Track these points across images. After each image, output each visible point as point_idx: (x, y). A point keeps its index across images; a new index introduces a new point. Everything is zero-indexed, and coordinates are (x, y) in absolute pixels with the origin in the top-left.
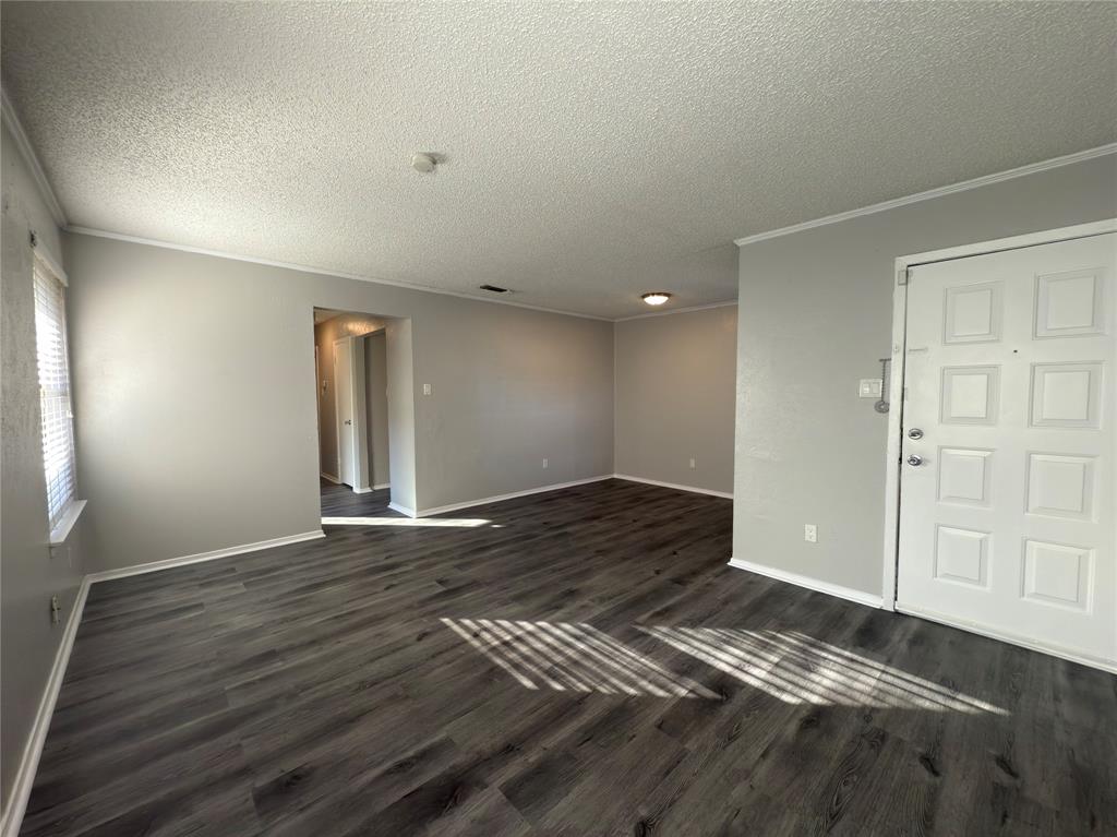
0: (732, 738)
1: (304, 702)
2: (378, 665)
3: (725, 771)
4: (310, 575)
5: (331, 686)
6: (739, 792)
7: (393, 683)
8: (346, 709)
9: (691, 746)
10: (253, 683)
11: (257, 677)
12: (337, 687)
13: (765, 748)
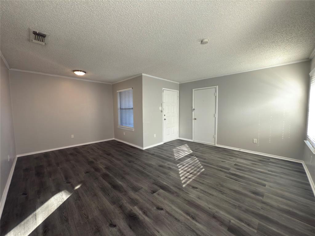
1: (238, 203)
2: (214, 193)
5: (229, 200)
7: (218, 188)
8: (233, 193)
10: (246, 223)
11: (243, 224)
12: (228, 198)
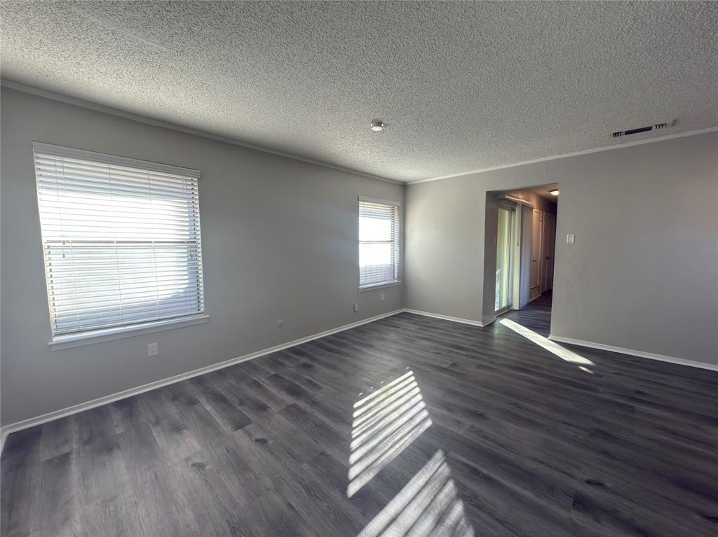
0: (308, 490)
3: (283, 479)
4: (440, 336)
6: (268, 482)
9: (305, 466)
13: (296, 508)
